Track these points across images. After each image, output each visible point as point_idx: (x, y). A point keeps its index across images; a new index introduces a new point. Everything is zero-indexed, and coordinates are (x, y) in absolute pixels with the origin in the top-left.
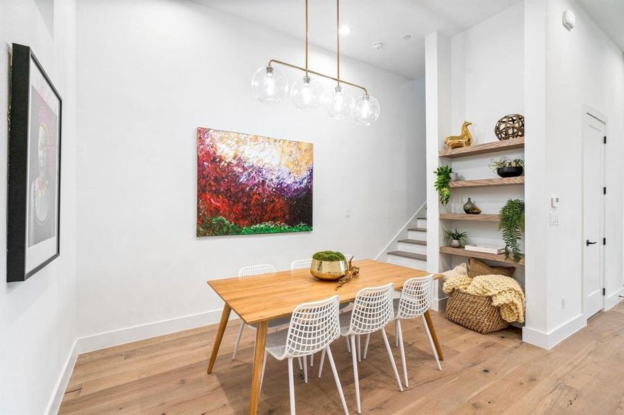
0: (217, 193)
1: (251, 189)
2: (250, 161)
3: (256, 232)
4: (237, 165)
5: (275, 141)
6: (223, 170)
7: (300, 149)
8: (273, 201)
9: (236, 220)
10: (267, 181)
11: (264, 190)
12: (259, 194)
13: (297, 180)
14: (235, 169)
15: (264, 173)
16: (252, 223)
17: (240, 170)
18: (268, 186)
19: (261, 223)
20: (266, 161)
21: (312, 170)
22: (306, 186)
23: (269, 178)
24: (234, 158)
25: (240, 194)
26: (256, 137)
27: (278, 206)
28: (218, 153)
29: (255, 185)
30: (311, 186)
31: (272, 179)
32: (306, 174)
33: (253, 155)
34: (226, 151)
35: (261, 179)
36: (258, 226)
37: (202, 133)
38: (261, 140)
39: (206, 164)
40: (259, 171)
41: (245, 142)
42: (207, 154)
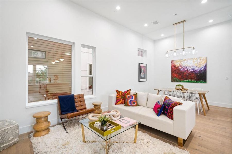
0: (175, 73)
1: (184, 72)
3: (185, 82)
4: (180, 67)
5: (191, 59)
6: (177, 68)
7: (200, 60)
8: (191, 74)
9: (180, 79)
10: (189, 70)
11: (187, 72)
12: (186, 73)
13: (199, 68)
14: (179, 67)
16: (183, 80)
17: (181, 68)
18: (189, 71)
19: (187, 80)
20: (188, 64)
21: (206, 65)
22: (203, 70)
23: (189, 68)
24: (179, 65)
25: (181, 73)
26: (185, 59)
27: (192, 76)
28: (175, 65)
30: (206, 70)
31: (190, 69)
32: (203, 66)
33: (184, 64)
34: (177, 64)
35: (187, 69)
36: (186, 80)
37: (172, 61)
38: (187, 60)
39: (173, 67)
40: (186, 67)
41: (182, 61)
42: (173, 65)
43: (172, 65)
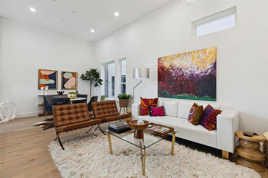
0: (164, 81)
1: (177, 79)
2: (176, 66)
3: (179, 98)
4: (171, 69)
5: (189, 53)
6: (166, 72)
7: (205, 53)
8: (188, 83)
9: (171, 92)
10: (185, 74)
11: (183, 78)
12: (181, 80)
13: (203, 71)
14: (170, 70)
15: (183, 70)
16: (177, 94)
17: (172, 71)
18: (185, 76)
19: (181, 94)
20: (184, 64)
21: (215, 63)
22: (211, 74)
23: (186, 72)
24: (170, 66)
25: (172, 81)
26: (179, 55)
27: (191, 86)
28: (164, 66)
29: (179, 76)
30: (215, 74)
31: (187, 72)
32: (209, 66)
33: (177, 63)
34: (167, 65)
35: (181, 73)
36: (180, 95)
37: (159, 59)
38: (182, 55)
39: (160, 70)
40: (181, 69)
41: (174, 59)
42: (161, 67)
43: (159, 66)
